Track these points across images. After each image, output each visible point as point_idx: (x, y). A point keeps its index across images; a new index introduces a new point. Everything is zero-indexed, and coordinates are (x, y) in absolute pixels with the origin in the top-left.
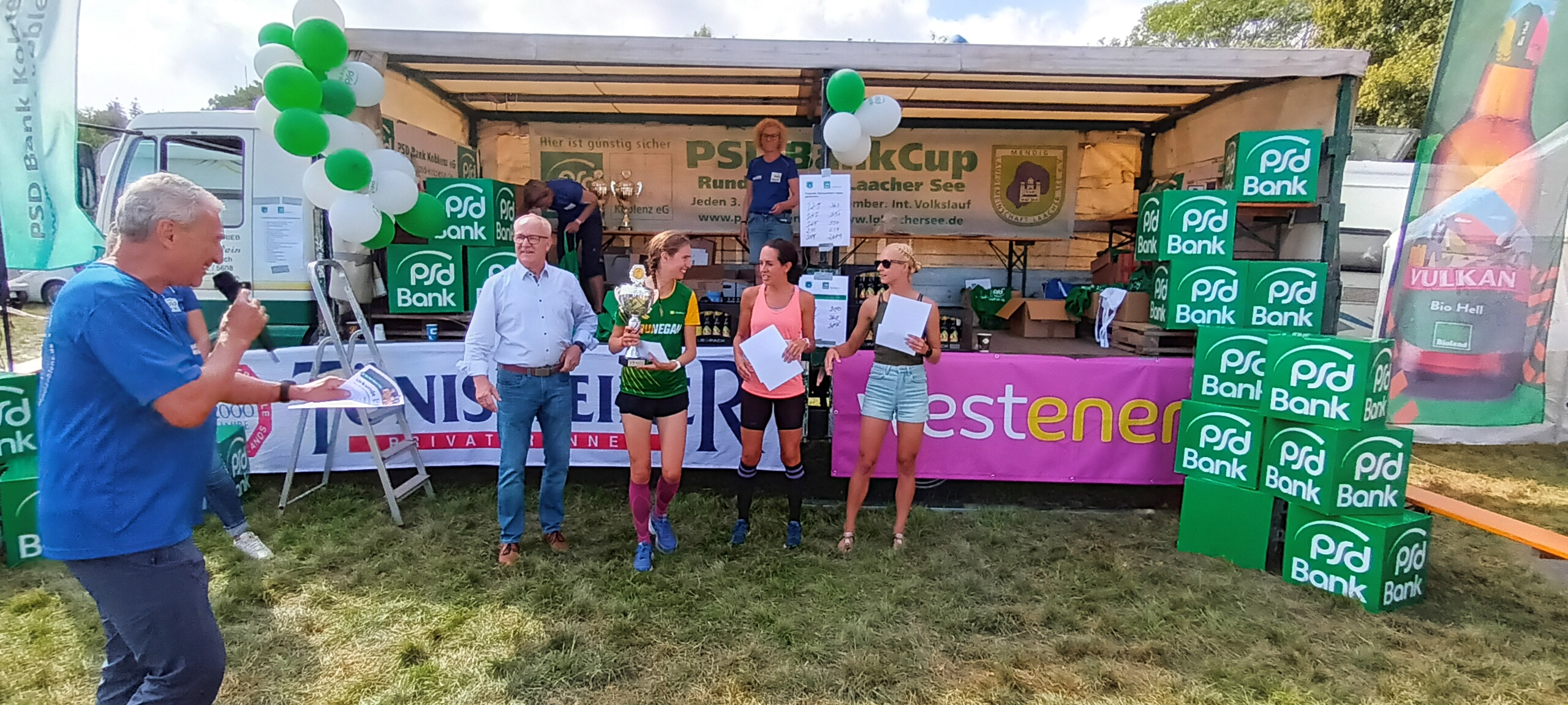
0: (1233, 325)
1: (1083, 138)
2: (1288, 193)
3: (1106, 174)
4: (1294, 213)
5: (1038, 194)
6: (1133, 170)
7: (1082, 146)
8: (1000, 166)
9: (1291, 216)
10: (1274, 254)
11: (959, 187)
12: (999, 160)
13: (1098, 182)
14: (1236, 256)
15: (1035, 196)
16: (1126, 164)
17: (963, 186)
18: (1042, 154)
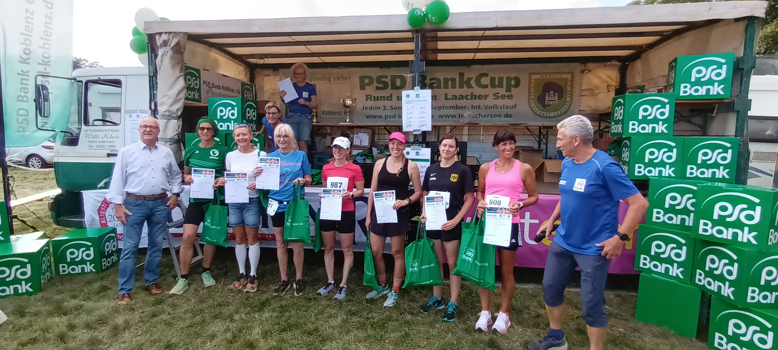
0: (673, 177)
1: (583, 66)
2: (711, 93)
3: (597, 87)
4: (716, 106)
5: (557, 100)
6: (614, 84)
7: (583, 72)
8: (533, 84)
9: (714, 108)
10: (704, 132)
11: (510, 97)
12: (533, 81)
13: (593, 92)
14: (676, 134)
15: (555, 101)
16: (610, 81)
17: (512, 96)
18: (559, 77)
